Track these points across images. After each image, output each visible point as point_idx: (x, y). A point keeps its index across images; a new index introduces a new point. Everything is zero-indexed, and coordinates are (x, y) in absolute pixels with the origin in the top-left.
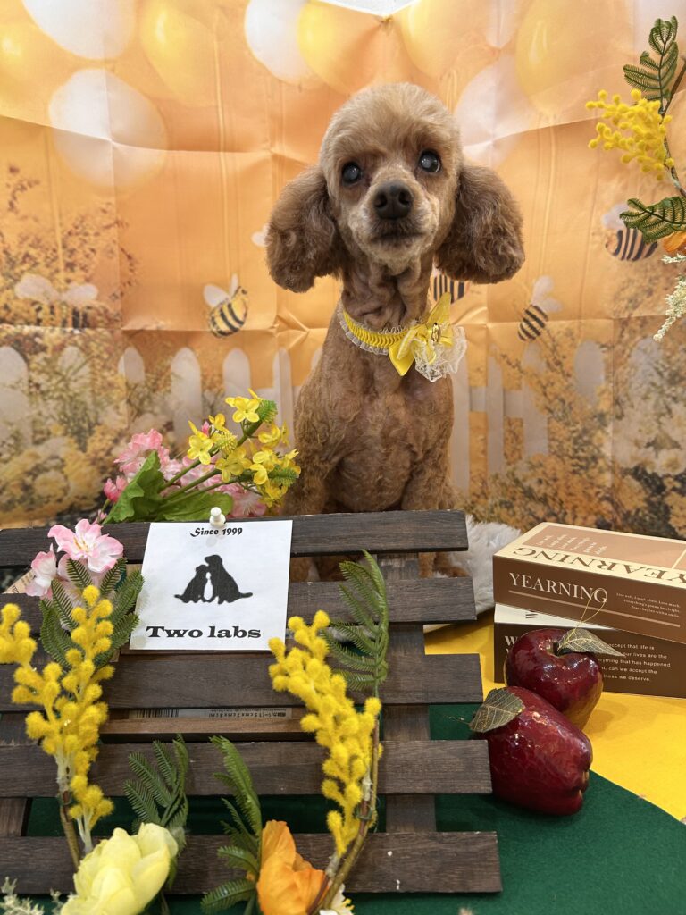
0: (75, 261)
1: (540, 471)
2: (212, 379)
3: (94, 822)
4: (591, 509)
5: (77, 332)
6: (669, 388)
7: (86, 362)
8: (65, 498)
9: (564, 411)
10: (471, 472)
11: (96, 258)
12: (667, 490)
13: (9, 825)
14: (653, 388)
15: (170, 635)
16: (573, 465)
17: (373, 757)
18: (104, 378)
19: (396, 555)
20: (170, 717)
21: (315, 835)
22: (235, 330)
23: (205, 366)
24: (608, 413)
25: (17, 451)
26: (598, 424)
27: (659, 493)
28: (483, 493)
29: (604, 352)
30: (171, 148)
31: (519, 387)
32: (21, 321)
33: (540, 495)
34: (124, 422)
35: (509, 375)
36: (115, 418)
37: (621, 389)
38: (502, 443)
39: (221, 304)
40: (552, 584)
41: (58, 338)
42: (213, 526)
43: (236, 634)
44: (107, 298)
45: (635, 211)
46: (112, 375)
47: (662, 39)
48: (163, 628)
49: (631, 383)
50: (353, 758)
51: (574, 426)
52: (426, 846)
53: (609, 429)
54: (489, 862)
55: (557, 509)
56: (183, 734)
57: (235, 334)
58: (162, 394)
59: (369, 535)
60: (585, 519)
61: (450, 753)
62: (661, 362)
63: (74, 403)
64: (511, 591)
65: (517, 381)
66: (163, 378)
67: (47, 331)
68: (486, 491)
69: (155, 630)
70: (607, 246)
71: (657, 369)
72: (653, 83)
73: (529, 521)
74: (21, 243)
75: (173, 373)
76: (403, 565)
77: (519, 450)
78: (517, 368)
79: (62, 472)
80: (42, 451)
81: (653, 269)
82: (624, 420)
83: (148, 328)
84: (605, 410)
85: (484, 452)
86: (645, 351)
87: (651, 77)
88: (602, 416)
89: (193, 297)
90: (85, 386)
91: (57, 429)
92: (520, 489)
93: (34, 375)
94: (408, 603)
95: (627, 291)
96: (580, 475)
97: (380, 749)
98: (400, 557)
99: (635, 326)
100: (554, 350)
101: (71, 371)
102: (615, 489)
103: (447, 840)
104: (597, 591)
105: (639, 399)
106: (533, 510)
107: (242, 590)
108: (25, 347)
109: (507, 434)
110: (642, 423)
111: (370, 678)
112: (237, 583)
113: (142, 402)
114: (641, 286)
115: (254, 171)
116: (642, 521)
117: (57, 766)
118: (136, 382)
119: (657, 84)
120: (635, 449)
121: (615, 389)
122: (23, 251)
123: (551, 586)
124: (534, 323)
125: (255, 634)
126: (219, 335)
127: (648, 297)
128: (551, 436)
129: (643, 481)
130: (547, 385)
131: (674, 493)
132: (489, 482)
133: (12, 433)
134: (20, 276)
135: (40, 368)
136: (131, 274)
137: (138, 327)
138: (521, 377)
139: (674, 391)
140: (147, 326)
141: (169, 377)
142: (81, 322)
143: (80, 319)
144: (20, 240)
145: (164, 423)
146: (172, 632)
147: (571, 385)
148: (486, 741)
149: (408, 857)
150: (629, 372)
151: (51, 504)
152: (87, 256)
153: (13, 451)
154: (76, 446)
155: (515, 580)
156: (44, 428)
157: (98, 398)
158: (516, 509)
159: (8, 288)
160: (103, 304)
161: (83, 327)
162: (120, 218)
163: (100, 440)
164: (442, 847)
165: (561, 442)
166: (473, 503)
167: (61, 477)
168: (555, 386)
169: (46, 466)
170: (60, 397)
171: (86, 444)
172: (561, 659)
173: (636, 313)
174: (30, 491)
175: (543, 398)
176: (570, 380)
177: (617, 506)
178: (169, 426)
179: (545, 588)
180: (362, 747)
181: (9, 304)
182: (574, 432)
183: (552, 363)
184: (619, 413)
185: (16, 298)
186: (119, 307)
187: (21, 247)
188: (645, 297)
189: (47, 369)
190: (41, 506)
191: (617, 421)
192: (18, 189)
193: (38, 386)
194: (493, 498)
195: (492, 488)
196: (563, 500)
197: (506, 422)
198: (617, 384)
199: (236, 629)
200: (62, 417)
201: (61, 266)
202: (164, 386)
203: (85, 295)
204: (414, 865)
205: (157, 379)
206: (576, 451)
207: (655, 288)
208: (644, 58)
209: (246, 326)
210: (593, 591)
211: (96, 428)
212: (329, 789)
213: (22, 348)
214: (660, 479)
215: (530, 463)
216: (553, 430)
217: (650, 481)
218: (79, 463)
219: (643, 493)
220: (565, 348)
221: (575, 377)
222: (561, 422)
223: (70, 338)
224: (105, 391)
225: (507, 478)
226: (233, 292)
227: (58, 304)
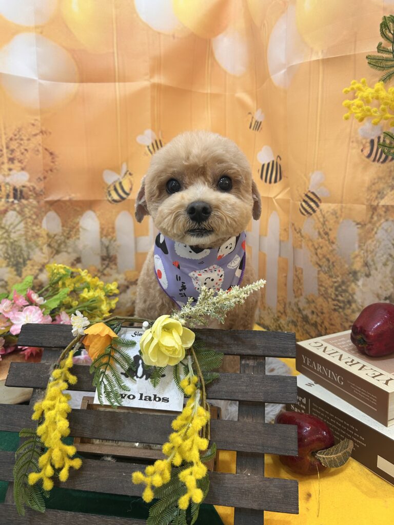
0: (15, 157)
1: (313, 305)
2: (108, 231)
7: (21, 222)
9: (329, 267)
10: (278, 297)
11: (28, 155)
14: (390, 258)
16: (334, 305)
18: (33, 231)
22: (123, 199)
23: (103, 222)
24: (359, 271)
26: (352, 278)
29: (358, 228)
30: (82, 81)
31: (301, 247)
33: (312, 322)
34: (45, 258)
35: (295, 237)
36: (39, 256)
37: (370, 256)
39: (115, 182)
41: (3, 206)
44: (35, 180)
46: (39, 229)
49: (377, 252)
51: (335, 278)
53: (360, 283)
55: (323, 332)
58: (73, 240)
63: (13, 247)
65: (299, 243)
66: (75, 230)
68: (286, 311)
70: (362, 151)
75: (81, 227)
77: (301, 289)
78: (299, 234)
79: (6, 289)
82: (371, 278)
83: (64, 199)
84: (358, 269)
85: (285, 285)
86: (386, 231)
88: (355, 273)
89: (95, 179)
90: (21, 236)
91: (3, 263)
92: (302, 316)
95: (377, 185)
96: (339, 312)
99: (381, 211)
100: (324, 224)
101: (12, 227)
105: (381, 264)
106: (309, 331)
109: (295, 277)
110: (382, 282)
113: (59, 245)
114: (386, 182)
118: (55, 233)
120: (377, 299)
121: (365, 254)
124: (312, 204)
126: (113, 202)
127: (391, 191)
128: (320, 283)
130: (318, 248)
136: (52, 164)
137: (56, 199)
138: (302, 240)
140: (62, 198)
141: (78, 229)
142: (19, 195)
143: (18, 194)
145: (75, 258)
147: (334, 250)
150: (375, 245)
152: (22, 154)
154: (15, 273)
157: (30, 243)
158: (299, 328)
160: (32, 184)
161: (20, 198)
162: (44, 129)
163: (31, 270)
165: (326, 289)
168: (323, 249)
170: (5, 243)
171: (21, 271)
173: (382, 203)
175: (315, 257)
176: (334, 246)
178: (78, 260)
182: (335, 282)
183: (322, 233)
184: (368, 273)
186: (43, 186)
188: (388, 191)
191: (365, 278)
194: (289, 317)
196: (327, 327)
197: (294, 269)
198: (367, 251)
200: (6, 255)
201: (6, 160)
202: (75, 235)
203: (20, 178)
205: (70, 231)
206: (337, 296)
211: (28, 262)
215: (307, 299)
216: (321, 279)
220: (331, 223)
221: (337, 245)
222: (327, 275)
223: (11, 205)
224: (34, 239)
225: (294, 306)
226: (123, 174)
227: (3, 184)
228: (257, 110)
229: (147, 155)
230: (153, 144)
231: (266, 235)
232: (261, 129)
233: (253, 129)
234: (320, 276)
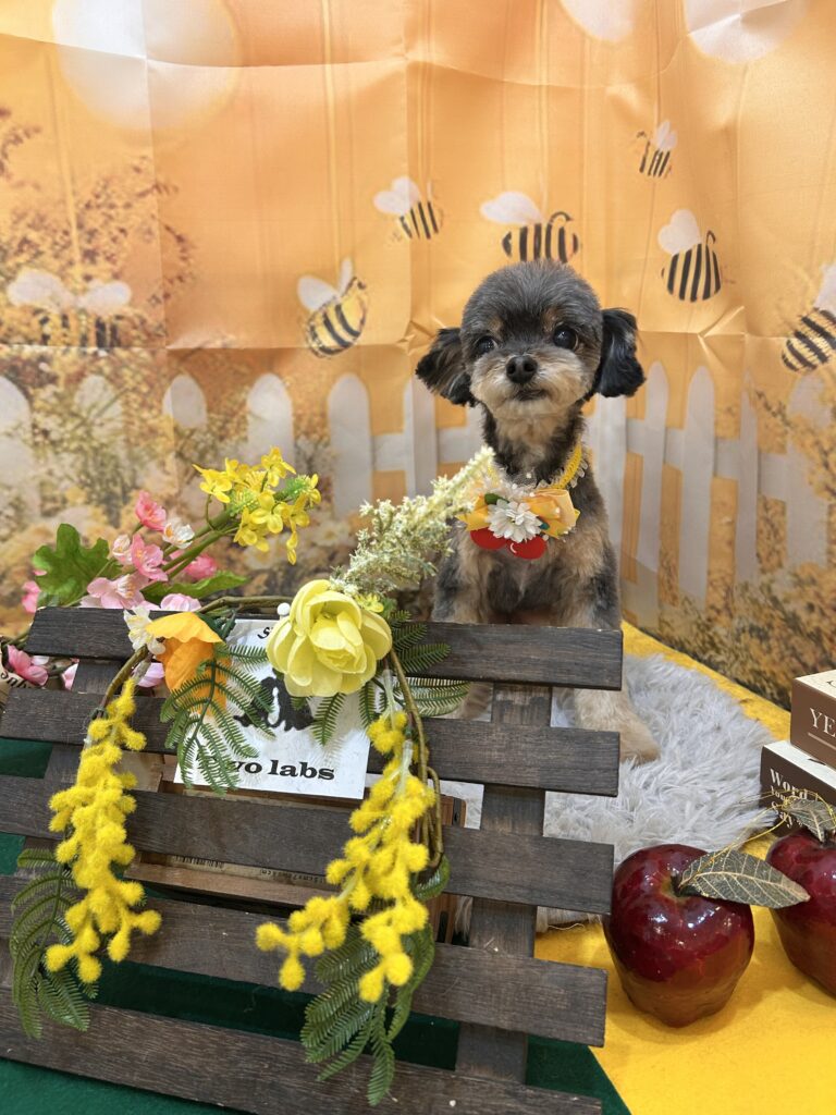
0: (98, 247)
1: (811, 590)
2: (310, 421)
5: (102, 353)
7: (117, 398)
10: (709, 573)
11: (126, 244)
18: (143, 421)
22: (345, 345)
23: (300, 401)
25: (21, 523)
28: (727, 609)
30: (246, 63)
31: (782, 449)
32: (20, 339)
33: (810, 629)
34: (171, 484)
35: (767, 427)
36: (158, 479)
38: (754, 534)
39: (324, 305)
41: (75, 363)
44: (144, 302)
46: (155, 417)
57: (345, 352)
58: (233, 443)
63: (99, 458)
65: (779, 439)
66: (235, 420)
67: (59, 353)
68: (731, 606)
73: (791, 665)
74: (15, 223)
75: (250, 413)
77: (778, 552)
78: (779, 417)
80: (54, 524)
83: (211, 346)
85: (731, 543)
89: (282, 297)
90: (115, 433)
91: (76, 495)
92: (783, 617)
93: (39, 417)
101: (95, 412)
106: (799, 650)
108: (25, 377)
109: (762, 523)
113: (202, 455)
115: (377, 95)
118: (192, 427)
122: (19, 235)
126: (321, 353)
130: (832, 450)
132: (736, 593)
133: (11, 500)
134: (15, 273)
135: (48, 407)
136: (182, 264)
137: (193, 345)
138: (786, 432)
140: (208, 342)
141: (244, 417)
142: (108, 339)
143: (107, 335)
144: (15, 218)
152: (114, 240)
153: (14, 525)
154: (105, 518)
156: (57, 493)
157: (136, 450)
158: (773, 642)
160: (139, 311)
161: (112, 346)
162: (162, 179)
166: (709, 620)
170: (79, 450)
171: (118, 515)
175: (823, 470)
185: (9, 305)
186: (162, 315)
187: (17, 230)
189: (59, 409)
192: (9, 142)
193: (46, 433)
194: (740, 618)
195: (740, 604)
197: (761, 505)
200: (83, 477)
201: (77, 256)
202: (237, 431)
205: (226, 422)
211: (133, 493)
213: (21, 378)
215: (796, 575)
223: (92, 362)
224: (146, 439)
225: (759, 592)
226: (343, 287)
227: (73, 312)
228: (659, 124)
229: (400, 239)
230: (412, 212)
231: (681, 427)
232: (670, 169)
233: (649, 174)
234: (832, 519)
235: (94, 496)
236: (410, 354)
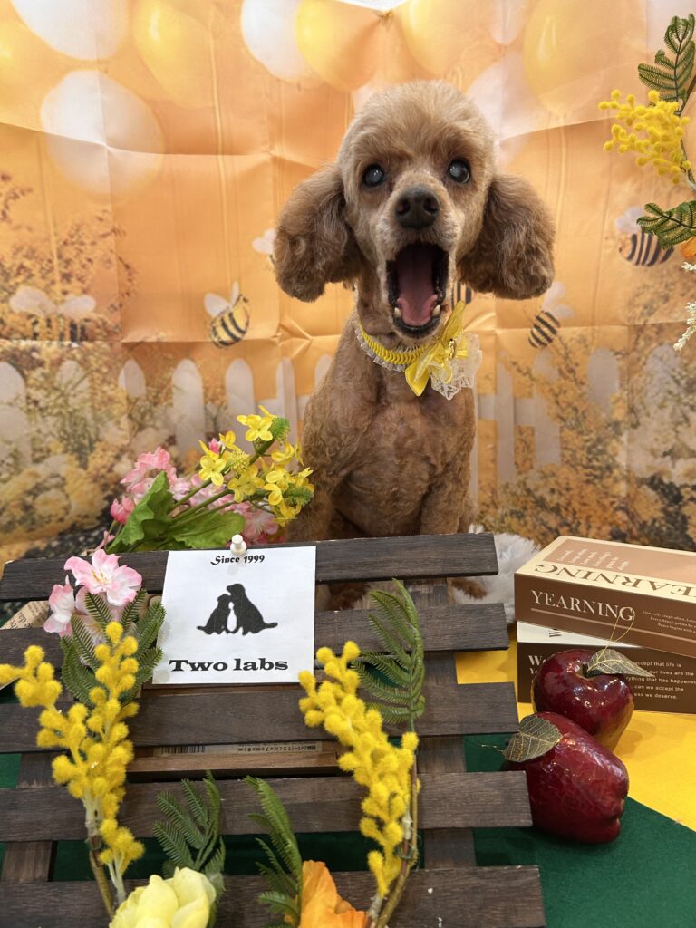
0: (72, 272)
1: (552, 480)
2: (214, 391)
3: (125, 867)
4: (606, 519)
5: (75, 345)
6: (686, 396)
7: (85, 377)
8: (67, 518)
9: (577, 420)
10: (480, 482)
11: (92, 269)
12: (685, 500)
13: (35, 869)
14: (670, 397)
15: (194, 668)
16: (587, 475)
17: (411, 793)
18: (104, 392)
19: (424, 581)
20: (196, 753)
21: (353, 874)
22: (236, 340)
23: (207, 378)
24: (622, 421)
25: (17, 468)
26: (613, 433)
27: (677, 503)
28: (494, 503)
30: (167, 152)
31: (530, 395)
32: (18, 336)
33: (552, 505)
34: (124, 437)
35: (519, 382)
36: (116, 434)
37: (637, 398)
38: (513, 452)
39: (222, 313)
40: (575, 602)
41: (56, 352)
42: (234, 554)
43: (262, 666)
44: (106, 310)
45: (652, 215)
46: (113, 390)
47: (678, 37)
48: (186, 662)
49: (647, 391)
50: (393, 795)
51: (587, 435)
52: (467, 882)
53: (624, 438)
54: (532, 896)
55: (570, 519)
56: (212, 771)
57: (237, 344)
58: (163, 408)
59: (396, 561)
60: (599, 529)
61: (488, 785)
62: (678, 369)
63: (73, 420)
64: (533, 609)
65: (528, 390)
66: (165, 391)
67: (45, 346)
68: (496, 501)
69: (179, 663)
70: (620, 250)
71: (673, 377)
72: (668, 82)
73: (541, 530)
74: (15, 254)
75: (174, 386)
76: (431, 592)
77: (530, 460)
78: (527, 377)
79: (63, 491)
80: (42, 470)
81: (669, 274)
82: (640, 429)
83: (149, 340)
84: (620, 418)
85: (494, 461)
86: (661, 359)
87: (665, 76)
88: (616, 425)
89: (193, 306)
90: (84, 401)
91: (58, 447)
92: (533, 500)
93: (32, 391)
94: (439, 631)
95: (642, 297)
96: (595, 484)
97: (418, 784)
98: (427, 583)
99: (651, 333)
100: (566, 357)
101: (70, 386)
102: (630, 498)
103: (489, 876)
104: (622, 610)
105: (655, 407)
106: (546, 520)
107: (267, 620)
108: (22, 362)
109: (518, 444)
110: (658, 432)
111: (405, 711)
112: (261, 612)
113: (143, 416)
114: (656, 292)
115: (254, 174)
116: (659, 531)
117: (84, 811)
118: (137, 396)
119: (673, 84)
120: (651, 458)
121: (630, 397)
122: (18, 262)
123: (575, 604)
124: (546, 330)
125: (282, 666)
126: (220, 345)
127: (664, 303)
128: (564, 446)
129: (659, 491)
130: (560, 393)
131: (691, 503)
132: (499, 492)
133: (11, 451)
134: (15, 289)
135: (38, 384)
136: (129, 284)
137: (138, 340)
138: (532, 385)
139: (691, 399)
140: (146, 338)
141: (170, 389)
142: (79, 335)
143: (78, 333)
144: (14, 251)
145: (166, 437)
146: (196, 665)
147: (584, 393)
148: (524, 772)
149: (449, 894)
150: (645, 380)
151: (53, 524)
152: (84, 266)
153: (12, 470)
154: (77, 463)
155: (537, 598)
156: (43, 445)
157: (99, 413)
158: (528, 518)
159: (2, 302)
160: (101, 316)
161: (81, 340)
162: (116, 226)
163: (102, 457)
164: (483, 882)
165: (574, 452)
166: (482, 512)
167: (62, 495)
168: (567, 395)
169: (47, 485)
170: (60, 414)
171: (87, 461)
172: (590, 682)
173: (652, 320)
174: (31, 511)
175: (555, 406)
176: (584, 388)
177: (632, 516)
178: (172, 441)
179: (569, 606)
180: (400, 784)
181: (4, 318)
182: (588, 441)
183: (565, 370)
184: (635, 422)
185: (11, 312)
186: (119, 319)
187: (15, 259)
188: (660, 303)
189: (46, 385)
190: (42, 526)
191: (631, 429)
192: (11, 198)
193: (36, 402)
194: (503, 507)
195: (502, 497)
196: (577, 510)
197: (517, 431)
198: (632, 392)
199: (263, 661)
200: (62, 434)
201: (57, 277)
202: (166, 399)
203: (82, 307)
204: (456, 902)
205: (158, 392)
206: (590, 460)
207: (671, 294)
208: (660, 57)
209: (248, 336)
210: (619, 609)
211: (97, 445)
212: (367, 828)
213: (19, 363)
214: (678, 489)
215: (542, 472)
216: (565, 439)
217: (667, 491)
218: (81, 481)
219: (660, 503)
220: (578, 356)
221: (588, 386)
222: (574, 431)
223: (68, 352)
224: (106, 406)
225: (517, 487)
226: (234, 301)
227: (55, 316)
234: (563, 435)
235: (70, 447)
236: (280, 345)
